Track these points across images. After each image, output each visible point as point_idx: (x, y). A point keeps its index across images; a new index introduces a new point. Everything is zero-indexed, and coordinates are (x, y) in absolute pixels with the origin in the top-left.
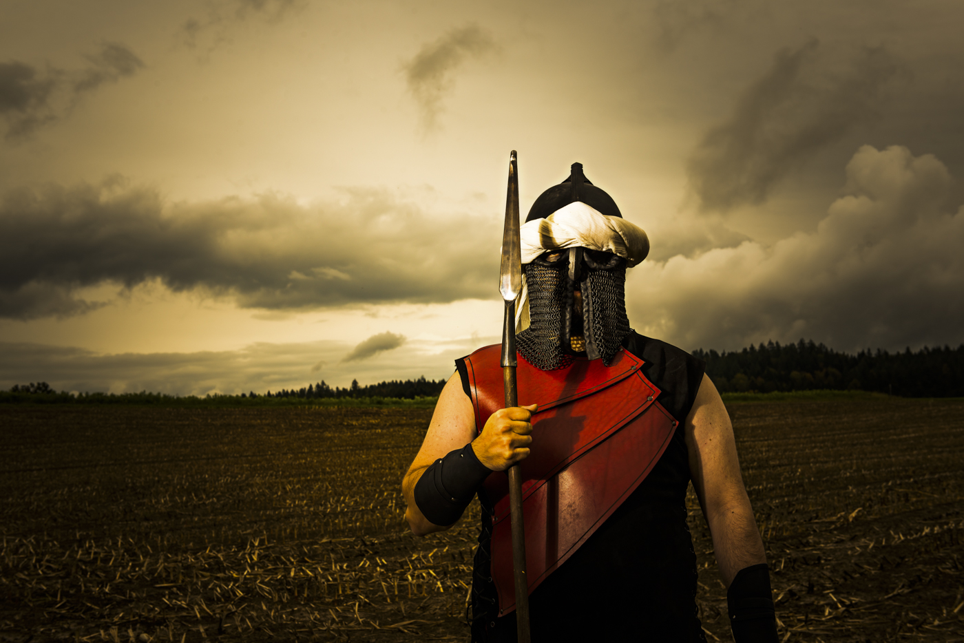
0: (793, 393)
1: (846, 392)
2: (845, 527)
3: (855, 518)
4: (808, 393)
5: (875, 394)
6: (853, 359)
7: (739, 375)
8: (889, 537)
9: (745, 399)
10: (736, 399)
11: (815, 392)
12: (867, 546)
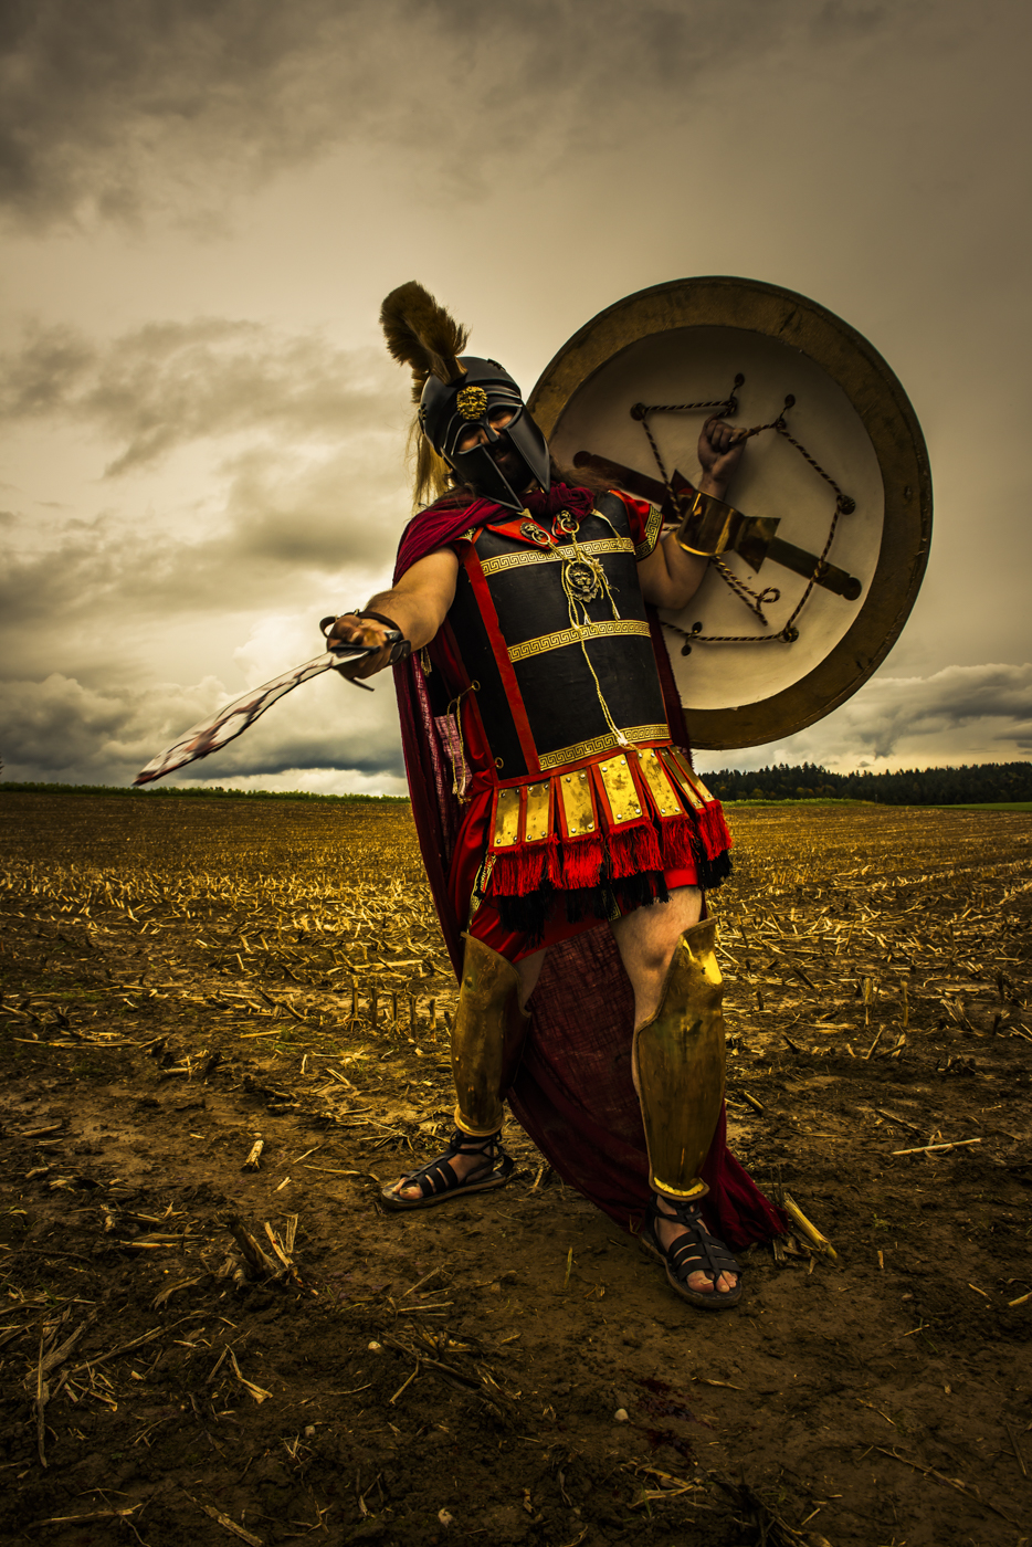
0: (801, 801)
1: (842, 800)
2: (859, 878)
3: (867, 873)
4: (813, 800)
5: (864, 802)
6: (846, 778)
7: (756, 790)
8: (897, 881)
9: (764, 804)
10: (757, 804)
11: (818, 800)
12: (880, 887)
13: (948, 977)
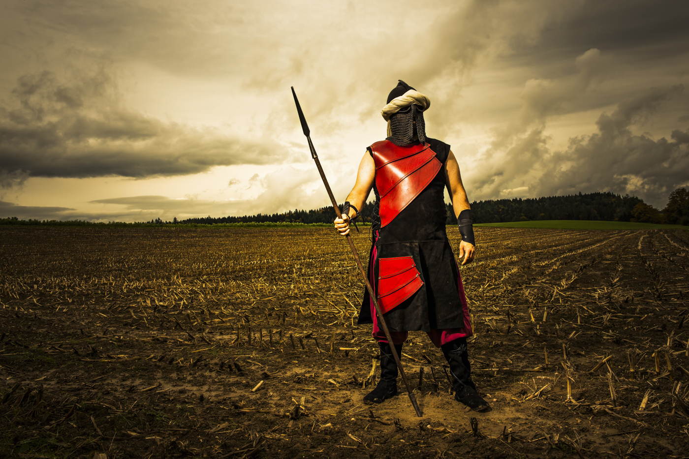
13: (485, 314)
